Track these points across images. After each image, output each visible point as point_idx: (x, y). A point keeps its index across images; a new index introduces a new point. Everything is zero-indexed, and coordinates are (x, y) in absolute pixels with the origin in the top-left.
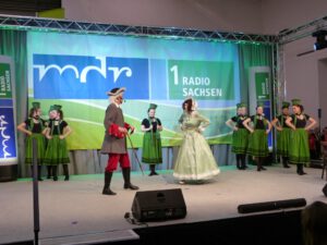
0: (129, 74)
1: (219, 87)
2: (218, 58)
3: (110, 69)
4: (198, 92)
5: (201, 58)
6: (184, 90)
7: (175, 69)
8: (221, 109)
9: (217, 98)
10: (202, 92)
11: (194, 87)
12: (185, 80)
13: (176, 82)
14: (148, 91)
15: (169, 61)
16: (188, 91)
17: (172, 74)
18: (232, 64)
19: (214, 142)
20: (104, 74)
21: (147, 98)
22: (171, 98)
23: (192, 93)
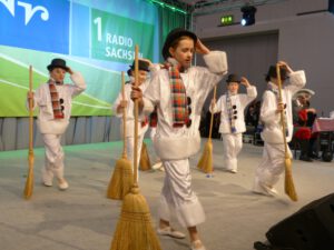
0: (45, 16)
1: (141, 51)
2: (141, 18)
3: (20, 4)
4: (121, 54)
5: (125, 14)
6: (108, 48)
7: (98, 21)
10: (125, 55)
11: (118, 47)
12: (108, 36)
13: (100, 38)
14: (67, 44)
15: (93, 10)
16: (111, 51)
17: (95, 26)
18: (153, 27)
20: (12, 12)
21: (67, 53)
22: (93, 57)
23: (115, 53)
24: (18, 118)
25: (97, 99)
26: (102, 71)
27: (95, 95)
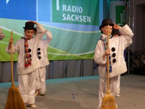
1: (89, 15)
4: (74, 18)
6: (64, 15)
8: (90, 32)
9: (87, 23)
10: (77, 18)
11: (71, 13)
12: (64, 7)
13: (58, 8)
14: (35, 14)
16: (66, 16)
19: (84, 57)
22: (53, 21)
23: (69, 18)
24: (3, 62)
25: (56, 49)
26: (60, 30)
27: (55, 47)
